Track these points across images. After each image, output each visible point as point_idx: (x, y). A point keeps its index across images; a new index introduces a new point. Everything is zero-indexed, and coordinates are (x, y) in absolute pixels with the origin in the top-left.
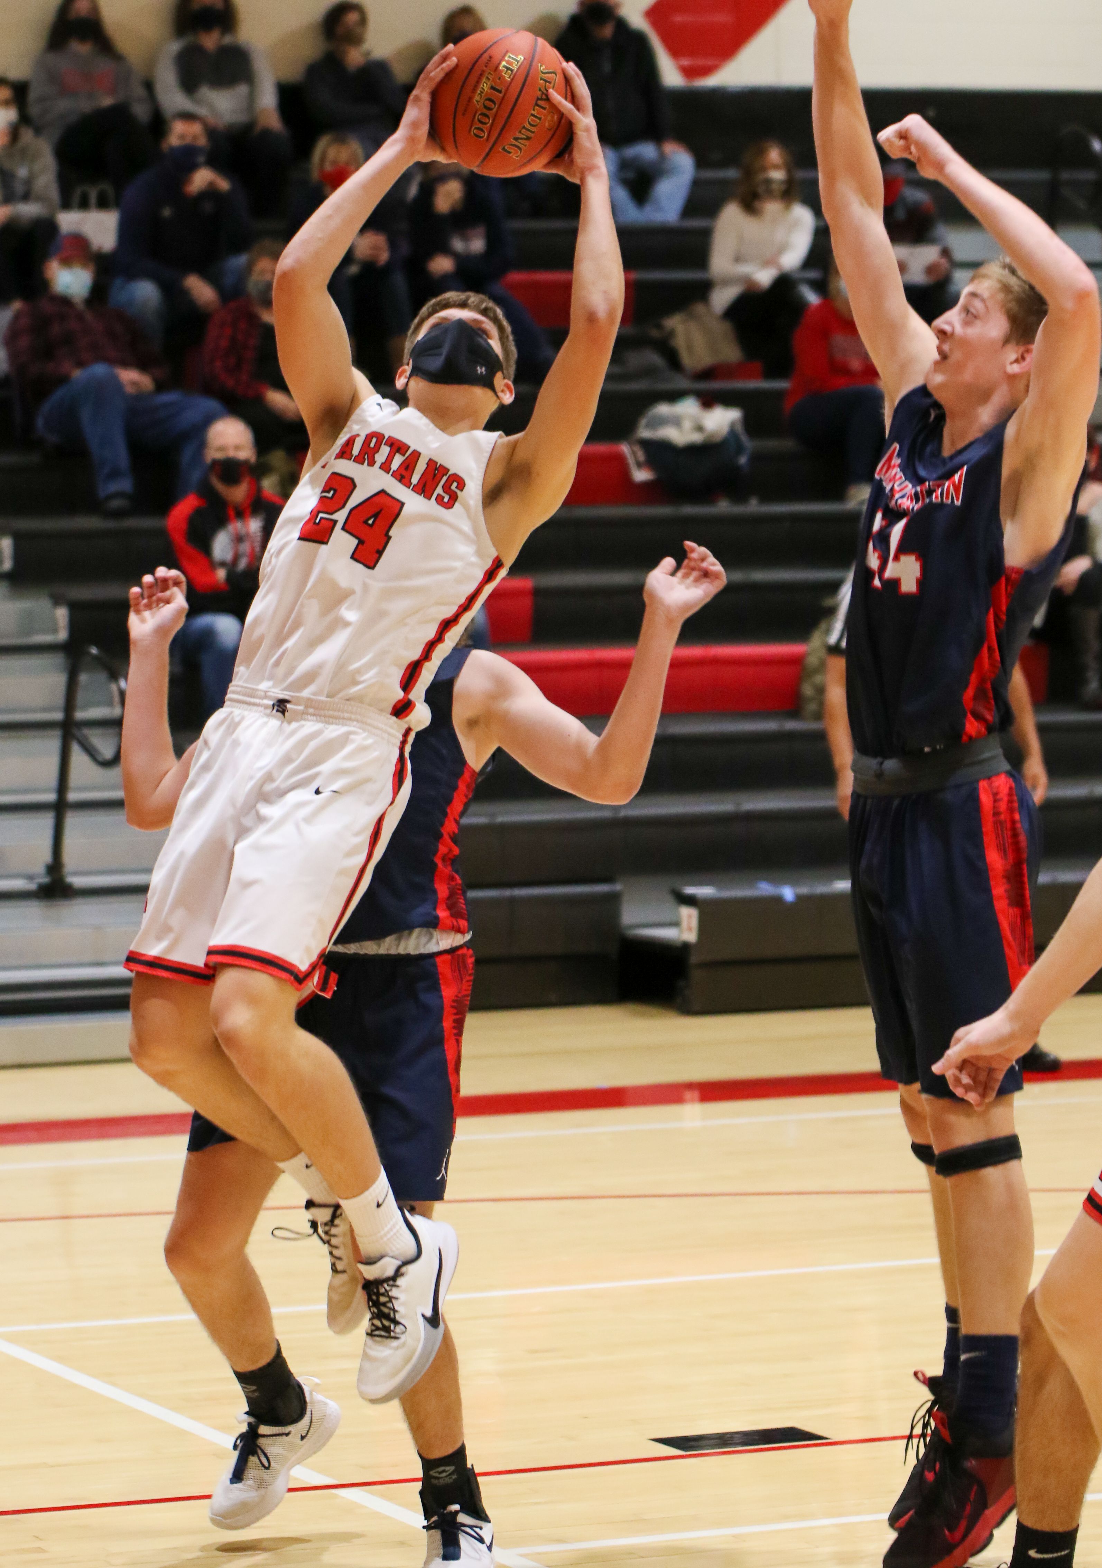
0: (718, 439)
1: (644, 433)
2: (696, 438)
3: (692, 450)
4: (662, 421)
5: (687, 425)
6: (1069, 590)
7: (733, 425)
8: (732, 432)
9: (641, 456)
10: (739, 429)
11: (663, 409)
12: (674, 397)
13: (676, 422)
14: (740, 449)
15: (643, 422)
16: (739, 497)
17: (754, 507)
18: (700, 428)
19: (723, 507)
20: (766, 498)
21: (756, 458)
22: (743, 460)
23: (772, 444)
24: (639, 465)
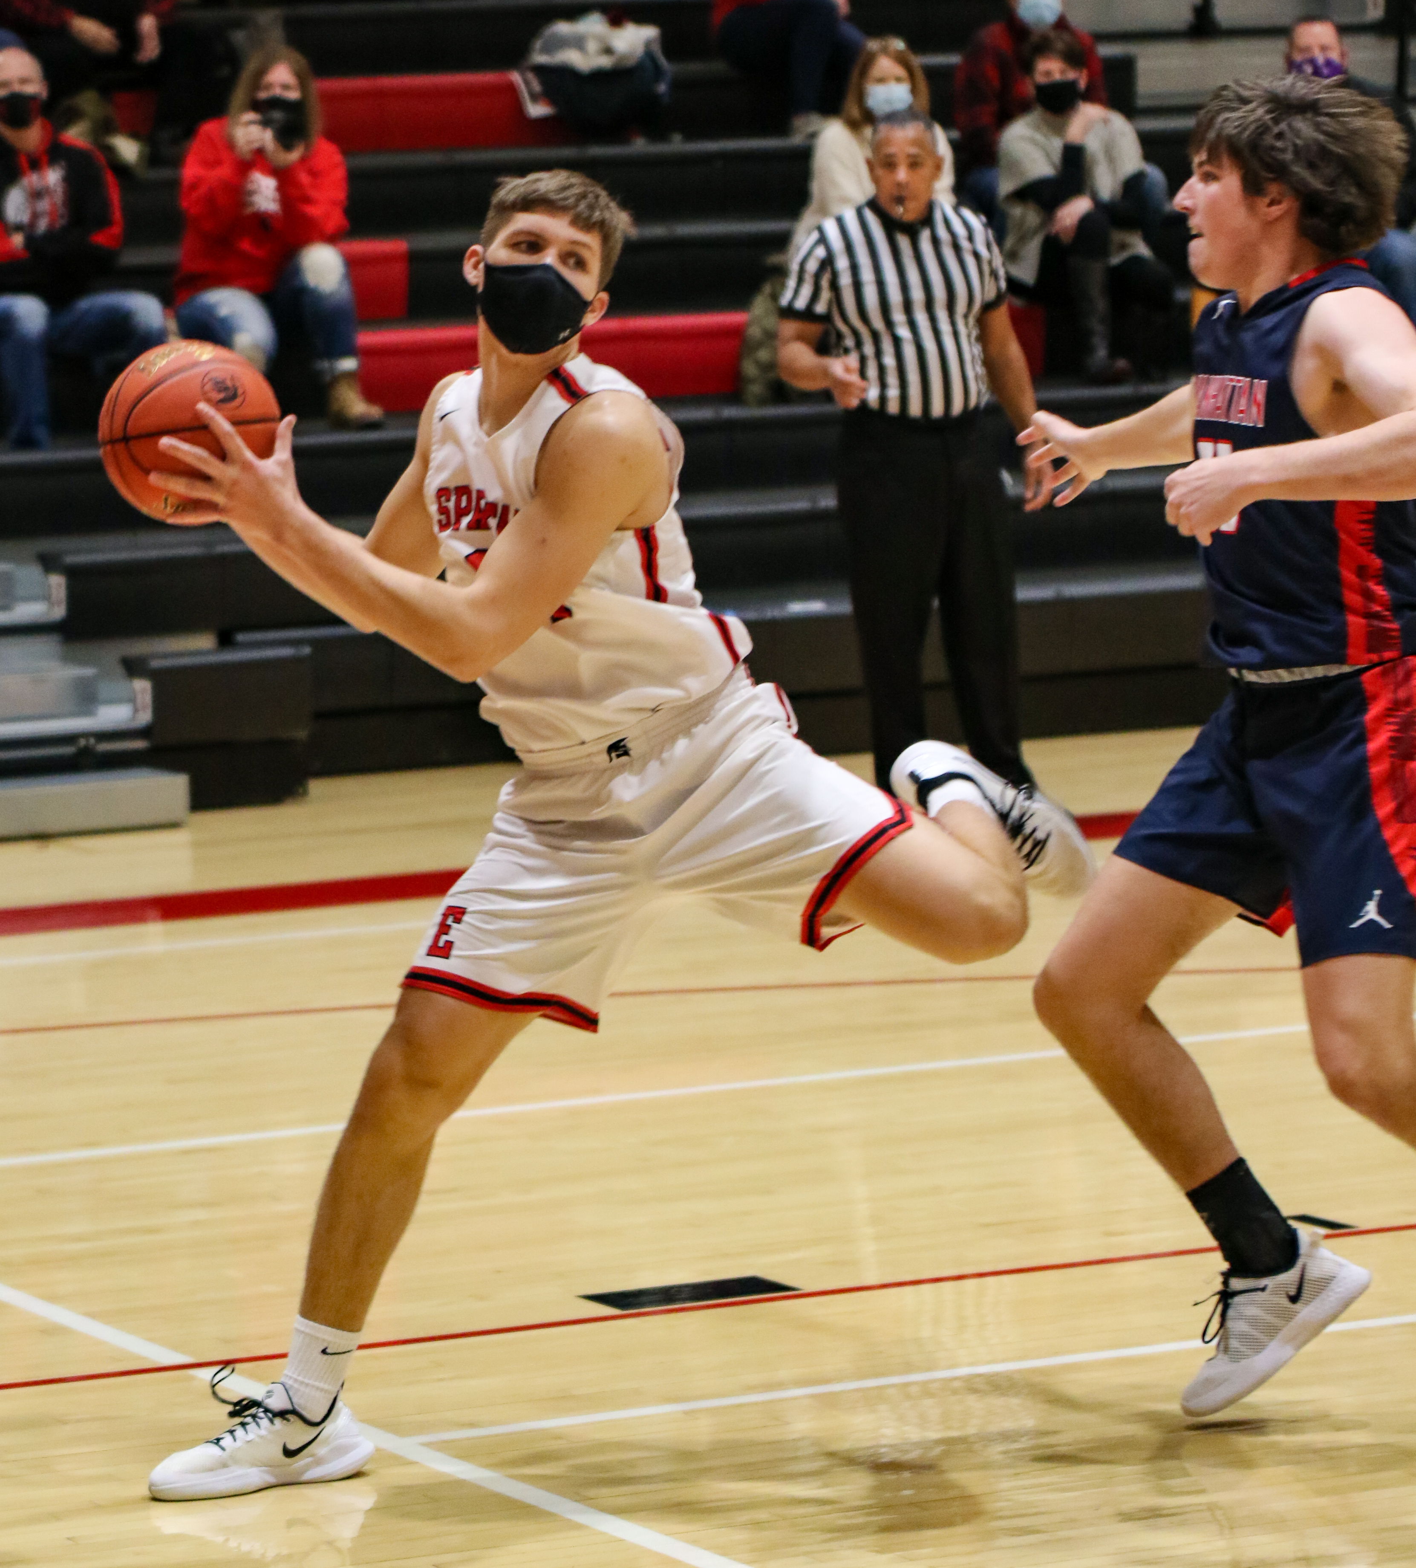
0: (631, 62)
1: (540, 58)
2: (605, 62)
3: (598, 76)
4: (564, 43)
5: (592, 46)
6: (1067, 238)
7: (648, 44)
8: (649, 54)
9: (537, 87)
10: (657, 50)
11: (563, 28)
12: (573, 13)
13: (578, 43)
14: (658, 72)
15: (538, 44)
16: (658, 134)
17: (677, 145)
18: (608, 51)
19: (640, 146)
20: (690, 135)
21: (678, 85)
22: (662, 88)
23: (695, 67)
24: (534, 98)
